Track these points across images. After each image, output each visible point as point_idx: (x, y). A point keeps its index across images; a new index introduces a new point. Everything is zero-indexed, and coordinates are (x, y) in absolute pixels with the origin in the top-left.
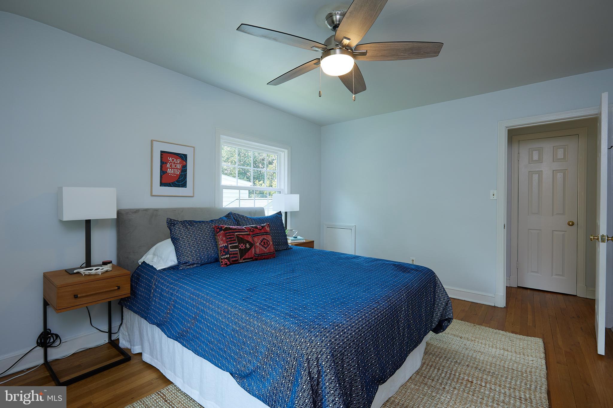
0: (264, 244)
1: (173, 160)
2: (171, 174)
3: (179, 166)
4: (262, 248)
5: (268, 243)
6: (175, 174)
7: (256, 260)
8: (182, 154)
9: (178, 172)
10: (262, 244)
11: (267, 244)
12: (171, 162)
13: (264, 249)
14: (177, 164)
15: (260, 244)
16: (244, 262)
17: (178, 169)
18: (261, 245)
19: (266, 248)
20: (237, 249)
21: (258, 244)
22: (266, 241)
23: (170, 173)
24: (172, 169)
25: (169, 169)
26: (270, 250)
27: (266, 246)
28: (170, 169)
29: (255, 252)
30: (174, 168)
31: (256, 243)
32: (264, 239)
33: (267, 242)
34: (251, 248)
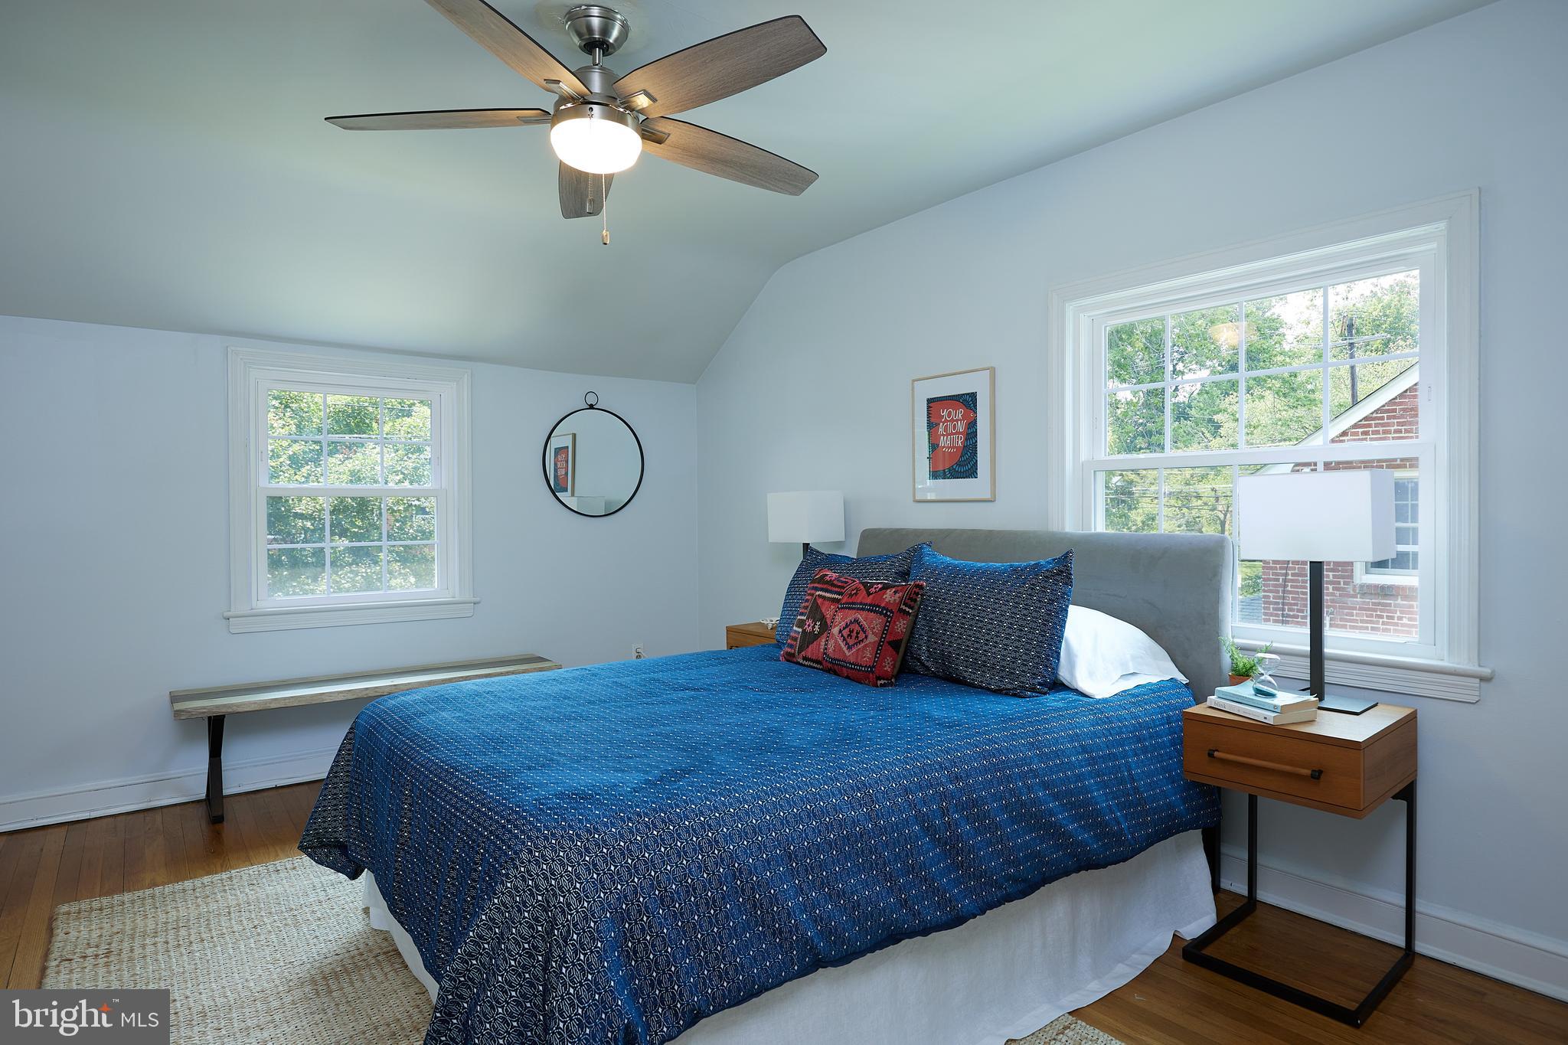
0: (850, 636)
1: (949, 415)
2: (947, 448)
3: (961, 427)
4: (843, 646)
5: (862, 636)
6: (954, 447)
7: (828, 671)
8: (967, 394)
9: (960, 442)
10: (846, 633)
11: (857, 637)
12: (946, 421)
13: (845, 649)
14: (957, 421)
15: (840, 631)
16: (807, 666)
17: (960, 433)
18: (842, 636)
19: (850, 648)
20: (800, 630)
21: (835, 631)
22: (857, 628)
23: (944, 447)
24: (947, 435)
25: (942, 437)
26: (859, 658)
27: (851, 642)
28: (944, 435)
29: (826, 649)
30: (952, 434)
31: (835, 626)
32: (856, 621)
33: (858, 633)
34: (821, 633)
